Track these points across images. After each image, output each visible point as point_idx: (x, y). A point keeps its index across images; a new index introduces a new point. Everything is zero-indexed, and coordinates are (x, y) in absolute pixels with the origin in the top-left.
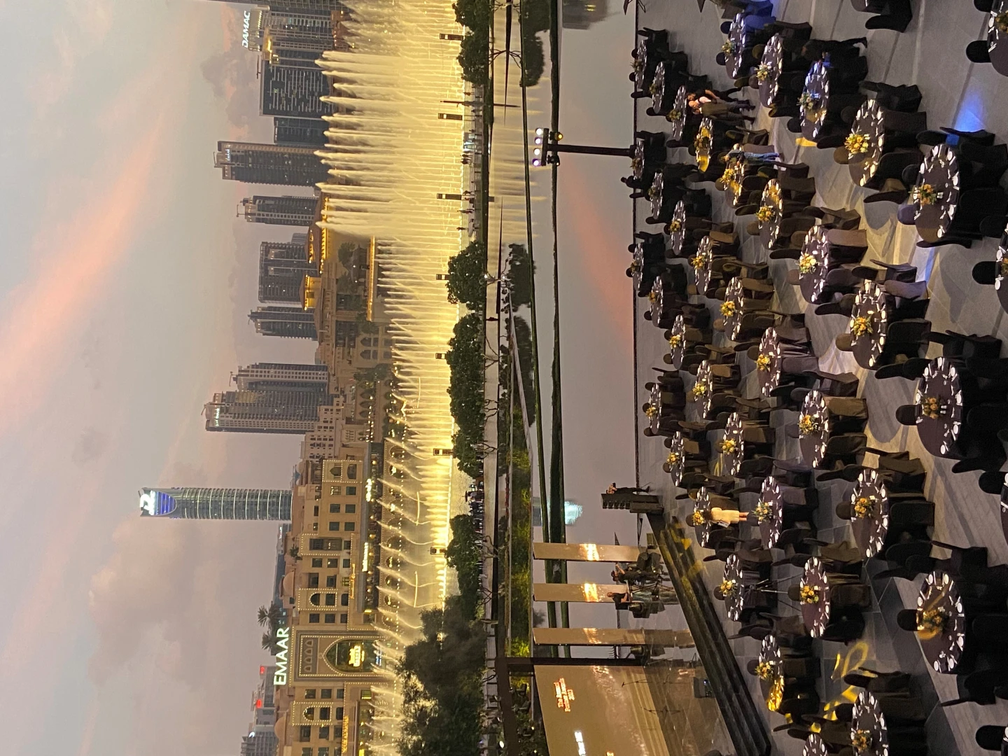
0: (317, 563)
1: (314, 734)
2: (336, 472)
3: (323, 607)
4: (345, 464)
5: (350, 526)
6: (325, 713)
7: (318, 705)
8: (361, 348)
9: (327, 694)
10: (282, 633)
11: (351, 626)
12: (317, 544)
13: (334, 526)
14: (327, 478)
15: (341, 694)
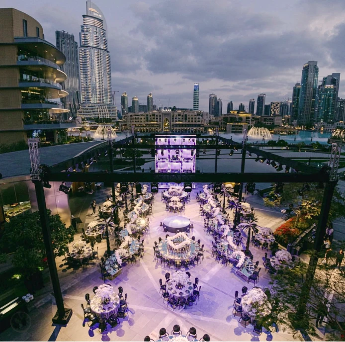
0: (183, 116)
1: (153, 117)
2: (199, 118)
3: (175, 117)
4: (200, 120)
5: (189, 121)
6: (157, 119)
7: (158, 117)
8: (223, 122)
9: (160, 119)
10: (170, 110)
11: (172, 122)
12: (186, 115)
13: (189, 118)
14: (198, 117)
15: (160, 121)
